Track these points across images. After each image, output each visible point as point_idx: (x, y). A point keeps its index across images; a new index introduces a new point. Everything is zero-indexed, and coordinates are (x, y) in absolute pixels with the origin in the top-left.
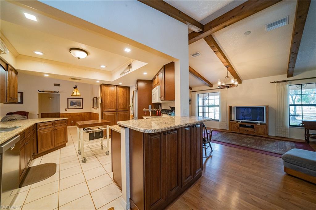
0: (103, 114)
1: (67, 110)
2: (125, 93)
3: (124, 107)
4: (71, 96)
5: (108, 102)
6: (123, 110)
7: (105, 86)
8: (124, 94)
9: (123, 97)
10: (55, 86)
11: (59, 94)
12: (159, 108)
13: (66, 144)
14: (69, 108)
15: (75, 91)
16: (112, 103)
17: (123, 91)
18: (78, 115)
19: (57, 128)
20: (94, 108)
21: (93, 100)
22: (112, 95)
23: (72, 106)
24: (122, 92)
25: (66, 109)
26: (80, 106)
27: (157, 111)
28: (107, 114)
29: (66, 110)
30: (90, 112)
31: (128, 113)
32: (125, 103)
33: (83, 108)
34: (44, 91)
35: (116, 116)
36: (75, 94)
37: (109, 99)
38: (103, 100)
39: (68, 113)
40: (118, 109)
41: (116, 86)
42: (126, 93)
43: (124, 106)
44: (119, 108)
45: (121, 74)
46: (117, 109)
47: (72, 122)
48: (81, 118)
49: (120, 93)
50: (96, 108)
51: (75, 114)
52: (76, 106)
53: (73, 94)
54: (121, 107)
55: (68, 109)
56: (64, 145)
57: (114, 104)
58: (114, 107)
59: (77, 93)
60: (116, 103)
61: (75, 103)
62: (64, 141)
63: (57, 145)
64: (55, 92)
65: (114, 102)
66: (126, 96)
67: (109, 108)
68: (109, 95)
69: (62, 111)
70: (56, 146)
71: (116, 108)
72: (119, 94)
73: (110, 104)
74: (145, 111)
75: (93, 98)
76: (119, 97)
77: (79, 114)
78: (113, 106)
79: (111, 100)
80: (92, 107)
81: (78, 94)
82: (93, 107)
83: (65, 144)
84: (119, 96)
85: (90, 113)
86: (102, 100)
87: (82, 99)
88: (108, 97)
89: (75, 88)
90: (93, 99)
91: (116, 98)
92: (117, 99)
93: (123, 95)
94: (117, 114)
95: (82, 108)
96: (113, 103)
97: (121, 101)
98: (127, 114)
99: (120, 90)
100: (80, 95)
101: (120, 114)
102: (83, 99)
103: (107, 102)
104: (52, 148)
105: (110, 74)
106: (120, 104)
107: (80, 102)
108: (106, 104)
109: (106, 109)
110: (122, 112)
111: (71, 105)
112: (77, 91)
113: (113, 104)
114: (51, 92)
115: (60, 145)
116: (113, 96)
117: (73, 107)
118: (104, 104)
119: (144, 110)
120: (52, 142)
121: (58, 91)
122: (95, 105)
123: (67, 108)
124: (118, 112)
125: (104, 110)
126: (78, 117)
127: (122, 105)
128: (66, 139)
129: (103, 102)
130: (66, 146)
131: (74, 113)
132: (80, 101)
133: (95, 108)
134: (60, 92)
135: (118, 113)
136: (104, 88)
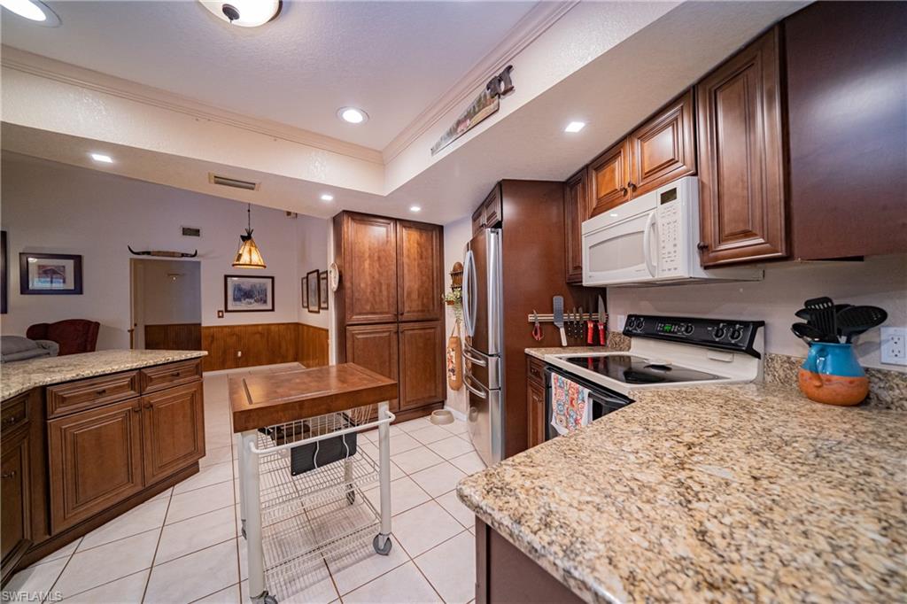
0: (348, 334)
1: (222, 317)
2: (426, 250)
3: (423, 305)
4: (233, 265)
5: (367, 285)
6: (421, 316)
7: (353, 219)
8: (424, 253)
9: (419, 265)
10: (184, 234)
11: (199, 263)
12: (596, 311)
13: (200, 461)
14: (229, 309)
15: (247, 248)
16: (381, 291)
17: (418, 244)
18: (258, 333)
19: (156, 399)
20: (308, 307)
21: (305, 281)
22: (379, 258)
23: (238, 303)
24: (416, 245)
25: (219, 311)
26: (265, 302)
27: (590, 325)
28: (358, 333)
29: (219, 317)
30: (296, 321)
31: (439, 329)
32: (427, 289)
33: (273, 310)
34: (148, 253)
35: (394, 343)
36: (245, 259)
37: (367, 271)
38: (347, 277)
39: (226, 327)
40: (402, 314)
41: (396, 220)
42: (430, 251)
43: (425, 300)
44: (407, 309)
45: (433, 151)
46: (398, 313)
47: (240, 354)
48: (268, 341)
49: (409, 250)
50: (316, 309)
51: (250, 328)
52: (252, 301)
53: (238, 259)
54: (411, 308)
55: (227, 311)
56: (193, 469)
57: (389, 292)
58: (389, 305)
59: (251, 257)
60: (393, 291)
61: (250, 291)
62: (191, 454)
63: (154, 476)
64: (183, 255)
65: (389, 285)
66: (430, 262)
67: (368, 307)
68: (370, 256)
69: (209, 319)
70: (151, 482)
71: (393, 310)
72: (405, 252)
73: (373, 292)
74: (537, 325)
75: (306, 275)
76: (405, 266)
77: (260, 328)
78: (382, 301)
79: (377, 276)
80: (303, 307)
81: (256, 258)
82: (305, 305)
83: (197, 463)
84: (406, 260)
85: (297, 326)
86: (341, 277)
87: (270, 280)
88: (367, 264)
89: (246, 238)
90: (307, 277)
91: (394, 268)
92: (398, 276)
93: (421, 258)
94: (397, 332)
95: (271, 308)
96: (384, 287)
97: (411, 282)
98: (435, 332)
99: (410, 238)
100: (261, 263)
101: (410, 332)
102: (273, 278)
103: (362, 285)
104: (128, 491)
105: (380, 160)
106: (409, 294)
107: (266, 290)
108: (356, 294)
109: (360, 314)
110: (417, 325)
111: (236, 299)
112: (253, 249)
113: (385, 293)
114: (172, 254)
115: (169, 472)
116: (383, 260)
117: (243, 305)
118: (348, 291)
119: (531, 318)
120: (129, 465)
121: (193, 253)
122: (313, 299)
123: (223, 309)
124: (401, 325)
125: (348, 316)
126: (258, 336)
127: (415, 296)
128: (200, 444)
129: (348, 285)
130: (198, 471)
131: (245, 326)
132: (264, 284)
133: (312, 308)
134: (201, 256)
135: (400, 329)
136: (350, 228)
